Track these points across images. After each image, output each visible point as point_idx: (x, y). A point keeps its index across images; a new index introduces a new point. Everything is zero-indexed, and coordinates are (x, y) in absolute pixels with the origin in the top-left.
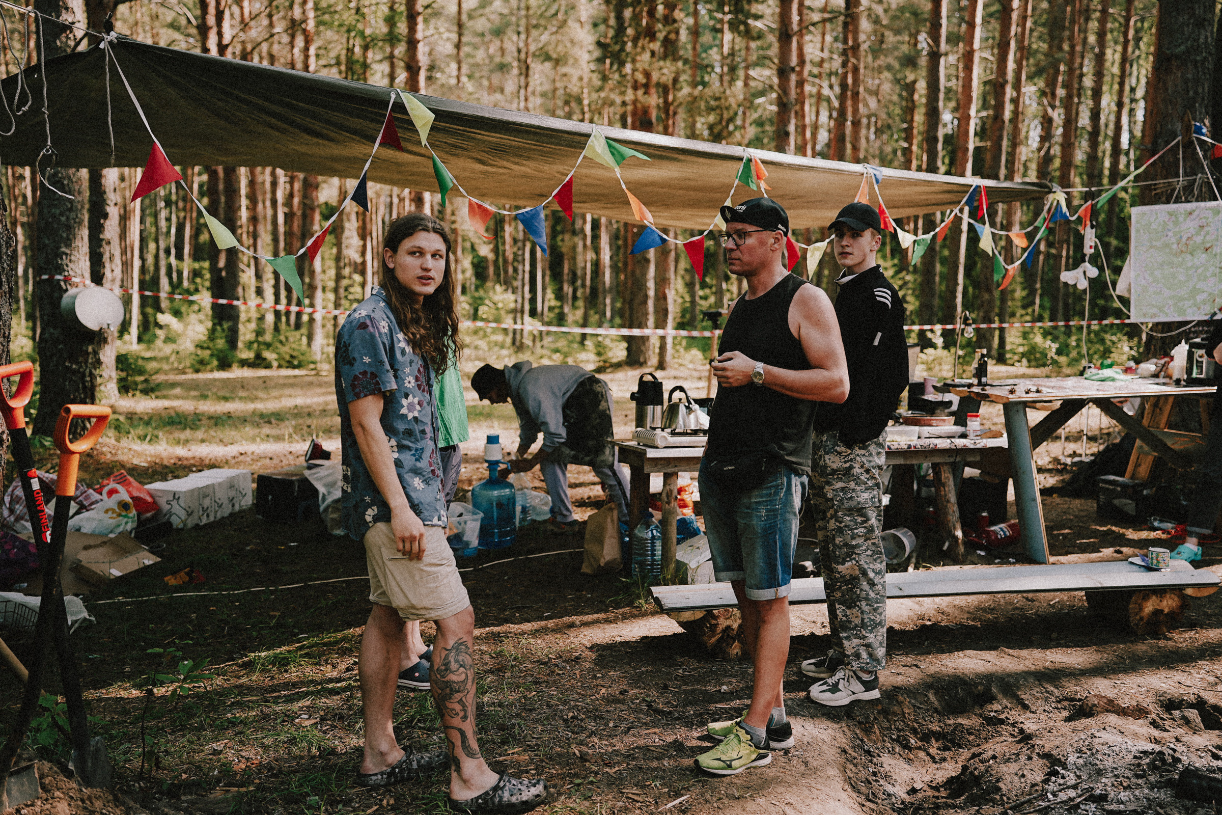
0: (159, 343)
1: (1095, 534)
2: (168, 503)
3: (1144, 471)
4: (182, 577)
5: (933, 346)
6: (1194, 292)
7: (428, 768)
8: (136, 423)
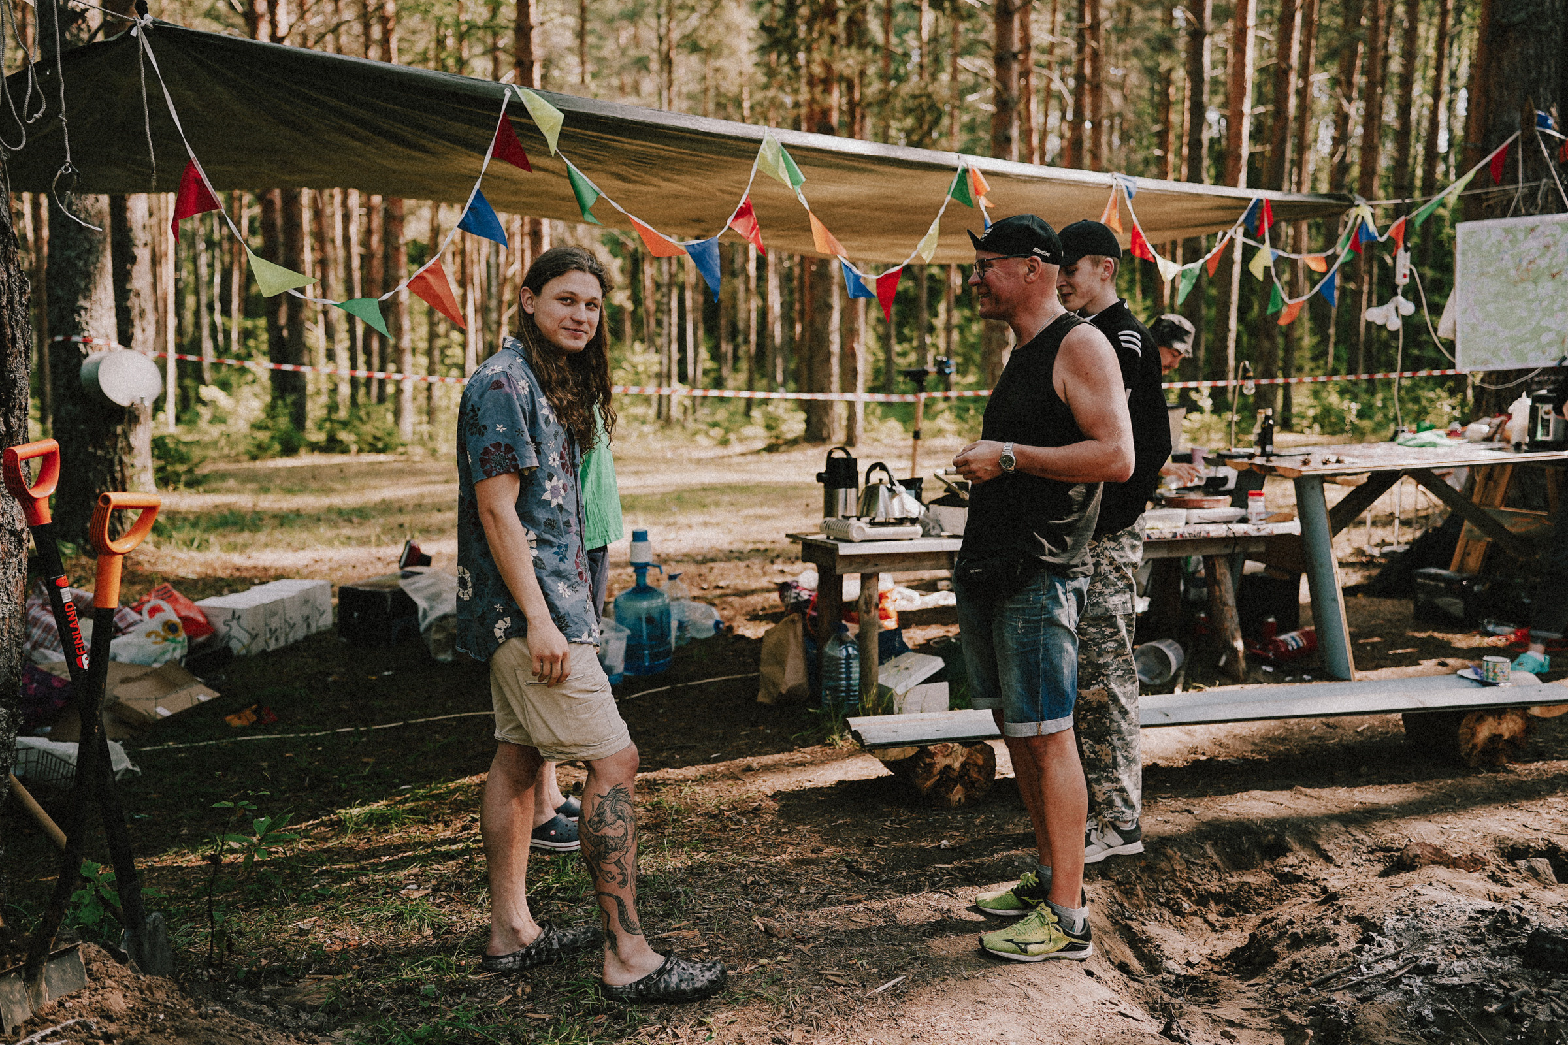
0: (203, 424)
1: (1414, 642)
2: (226, 623)
3: (1474, 562)
4: (249, 717)
5: (1200, 410)
6: (1537, 332)
7: (572, 948)
8: (179, 524)
